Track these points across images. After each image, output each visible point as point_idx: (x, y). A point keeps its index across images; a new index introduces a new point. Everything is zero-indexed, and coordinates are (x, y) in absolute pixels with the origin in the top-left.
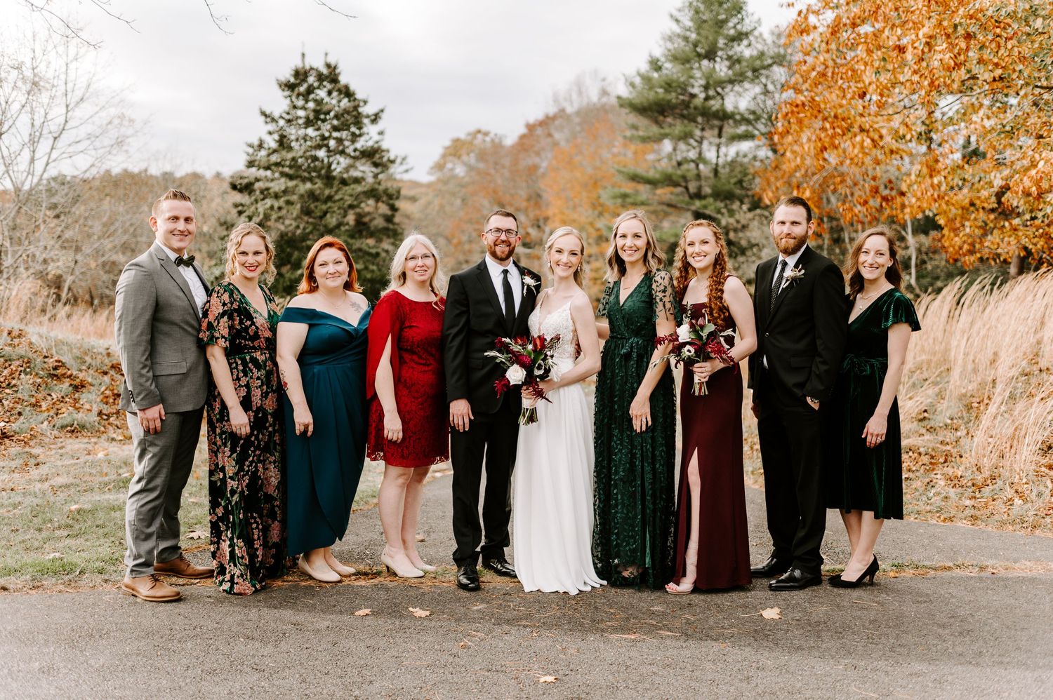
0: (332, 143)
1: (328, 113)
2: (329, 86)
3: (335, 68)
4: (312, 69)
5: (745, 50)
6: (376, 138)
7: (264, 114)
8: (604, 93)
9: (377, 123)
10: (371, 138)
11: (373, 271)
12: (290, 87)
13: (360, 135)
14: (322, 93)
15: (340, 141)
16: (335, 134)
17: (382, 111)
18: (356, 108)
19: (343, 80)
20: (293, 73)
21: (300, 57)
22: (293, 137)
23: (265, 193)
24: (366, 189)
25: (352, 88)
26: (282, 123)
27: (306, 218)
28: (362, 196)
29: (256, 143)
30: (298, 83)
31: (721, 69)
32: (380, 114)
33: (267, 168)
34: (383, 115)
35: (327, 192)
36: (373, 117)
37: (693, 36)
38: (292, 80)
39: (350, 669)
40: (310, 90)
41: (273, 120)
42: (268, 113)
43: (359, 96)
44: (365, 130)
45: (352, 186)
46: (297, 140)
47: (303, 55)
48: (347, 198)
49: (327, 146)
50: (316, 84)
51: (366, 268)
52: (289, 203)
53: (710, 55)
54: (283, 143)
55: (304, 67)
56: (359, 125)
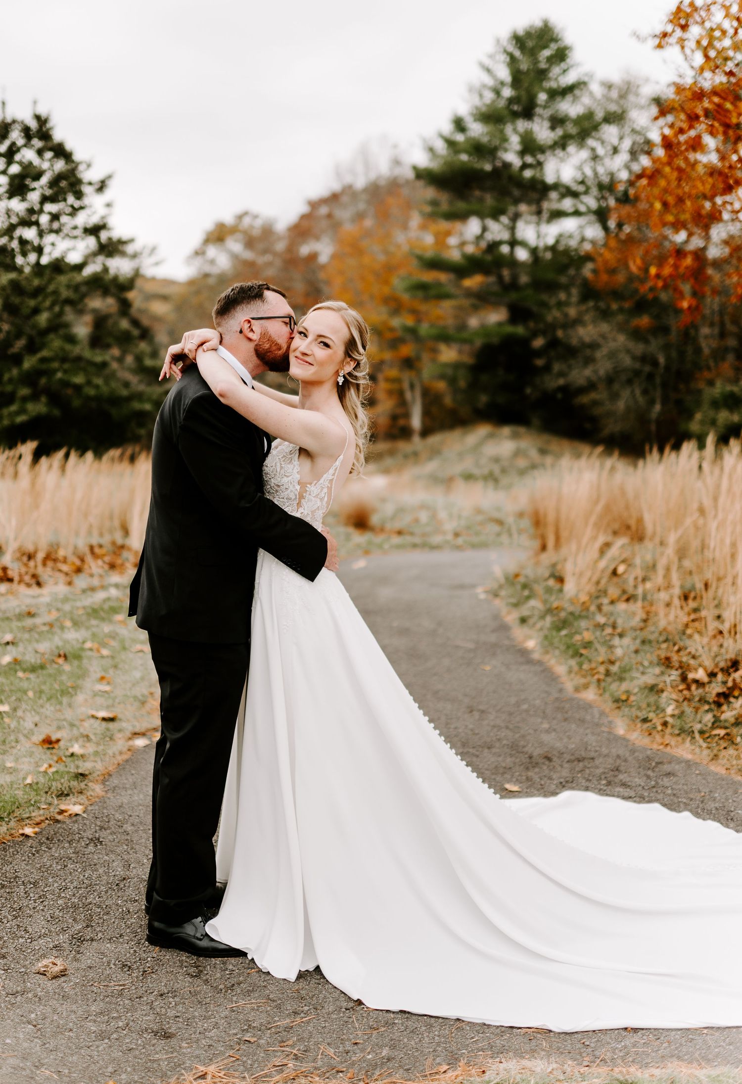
0: (44, 219)
1: (38, 176)
2: (37, 143)
4: (14, 122)
8: (396, 161)
10: (94, 213)
11: (97, 387)
13: (81, 208)
14: (28, 155)
15: (55, 217)
16: (50, 207)
17: (110, 177)
19: (58, 136)
25: (68, 146)
27: (9, 318)
28: (84, 289)
32: (107, 182)
34: (112, 182)
36: (97, 187)
40: (14, 150)
44: (86, 201)
45: (69, 275)
47: (4, 103)
48: (62, 290)
49: (37, 223)
50: (20, 142)
51: (89, 383)
53: (528, 113)
55: (4, 118)
56: (79, 195)
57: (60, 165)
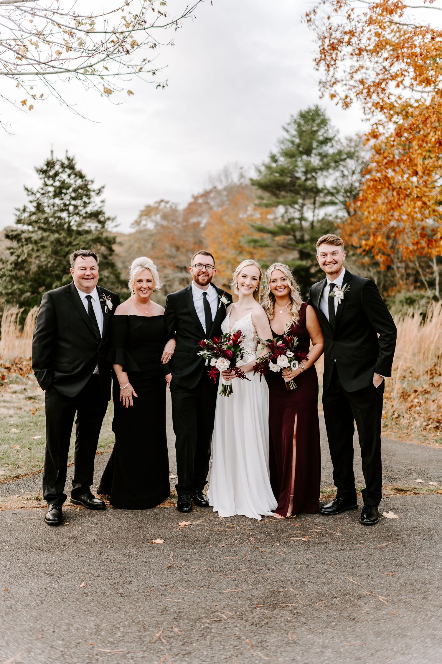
0: (71, 208)
1: (68, 188)
2: (68, 171)
3: (72, 160)
4: (57, 160)
5: (329, 149)
6: (100, 204)
7: (27, 189)
8: (242, 176)
9: (100, 195)
10: (96, 205)
12: (44, 172)
13: (89, 203)
14: (64, 176)
15: (76, 207)
16: (73, 202)
17: (103, 187)
18: (86, 185)
19: (78, 168)
20: (46, 163)
21: (50, 153)
22: (45, 205)
23: (28, 240)
24: (93, 237)
25: (83, 173)
26: (38, 195)
27: (54, 256)
28: (90, 243)
29: (22, 208)
30: (49, 170)
31: (315, 161)
32: (102, 190)
33: (30, 224)
34: (105, 191)
35: (68, 240)
36: (97, 192)
37: (297, 141)
38: (45, 168)
39: (114, 572)
40: (57, 174)
41: (33, 193)
42: (29, 189)
43: (88, 178)
44: (92, 200)
45: (85, 236)
46: (49, 206)
47: (52, 151)
48: (81, 243)
49: (68, 210)
50: (60, 170)
52: (44, 247)
53: (308, 152)
54: (39, 207)
55: (52, 159)
56: (89, 196)
57: (79, 182)
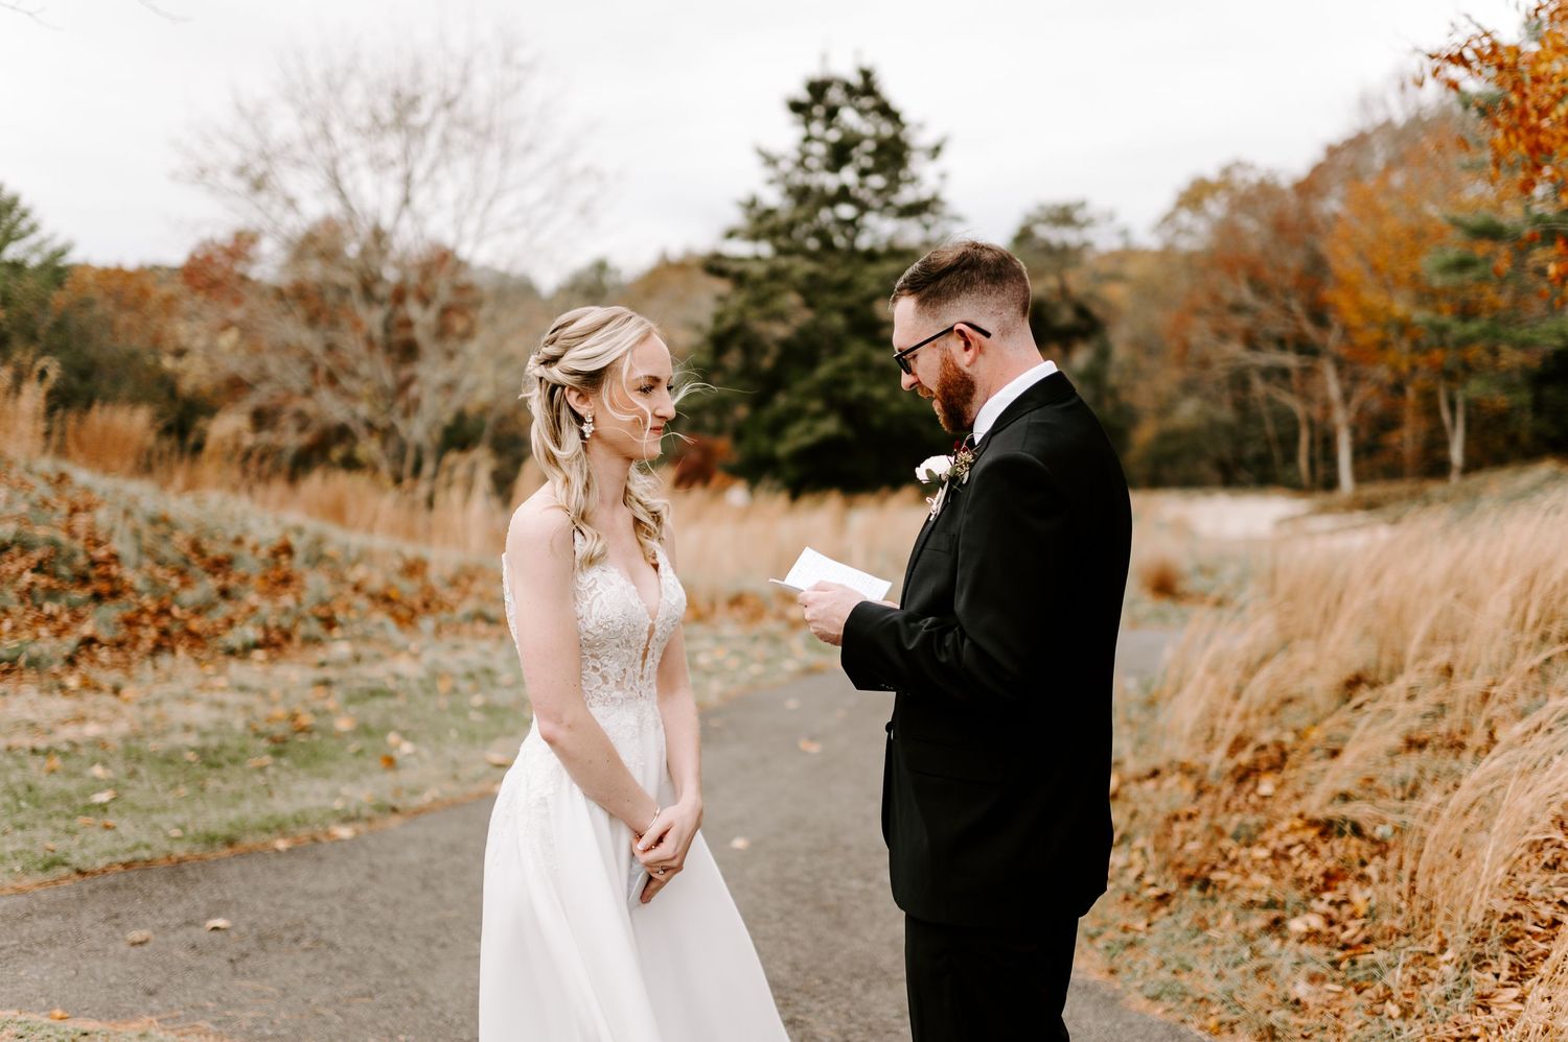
2: (861, 102)
3: (872, 74)
4: (834, 80)
6: (934, 183)
7: (761, 153)
9: (937, 160)
10: (924, 186)
12: (804, 108)
14: (849, 117)
16: (872, 181)
18: (900, 135)
19: (885, 91)
20: (805, 86)
29: (748, 199)
30: (815, 102)
32: (943, 146)
33: (757, 238)
40: (833, 111)
41: (775, 161)
42: (766, 152)
43: (904, 118)
44: (914, 170)
45: (884, 264)
50: (841, 101)
55: (825, 74)
56: (903, 163)
